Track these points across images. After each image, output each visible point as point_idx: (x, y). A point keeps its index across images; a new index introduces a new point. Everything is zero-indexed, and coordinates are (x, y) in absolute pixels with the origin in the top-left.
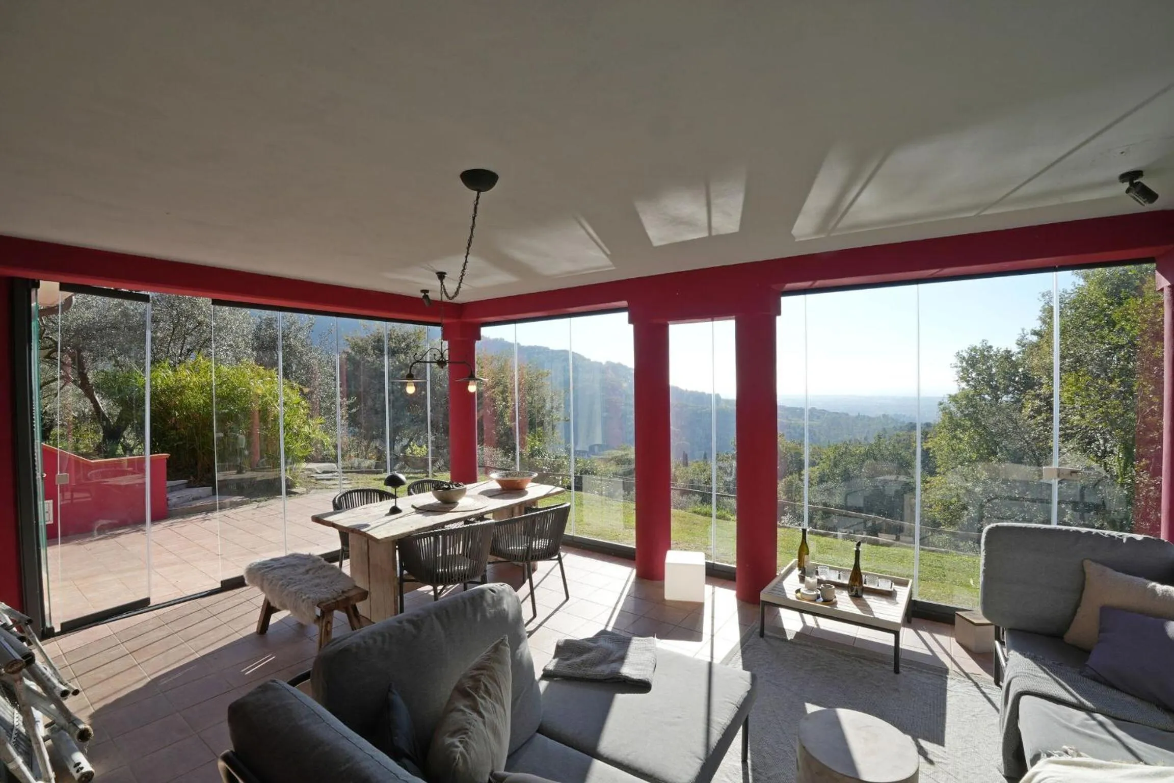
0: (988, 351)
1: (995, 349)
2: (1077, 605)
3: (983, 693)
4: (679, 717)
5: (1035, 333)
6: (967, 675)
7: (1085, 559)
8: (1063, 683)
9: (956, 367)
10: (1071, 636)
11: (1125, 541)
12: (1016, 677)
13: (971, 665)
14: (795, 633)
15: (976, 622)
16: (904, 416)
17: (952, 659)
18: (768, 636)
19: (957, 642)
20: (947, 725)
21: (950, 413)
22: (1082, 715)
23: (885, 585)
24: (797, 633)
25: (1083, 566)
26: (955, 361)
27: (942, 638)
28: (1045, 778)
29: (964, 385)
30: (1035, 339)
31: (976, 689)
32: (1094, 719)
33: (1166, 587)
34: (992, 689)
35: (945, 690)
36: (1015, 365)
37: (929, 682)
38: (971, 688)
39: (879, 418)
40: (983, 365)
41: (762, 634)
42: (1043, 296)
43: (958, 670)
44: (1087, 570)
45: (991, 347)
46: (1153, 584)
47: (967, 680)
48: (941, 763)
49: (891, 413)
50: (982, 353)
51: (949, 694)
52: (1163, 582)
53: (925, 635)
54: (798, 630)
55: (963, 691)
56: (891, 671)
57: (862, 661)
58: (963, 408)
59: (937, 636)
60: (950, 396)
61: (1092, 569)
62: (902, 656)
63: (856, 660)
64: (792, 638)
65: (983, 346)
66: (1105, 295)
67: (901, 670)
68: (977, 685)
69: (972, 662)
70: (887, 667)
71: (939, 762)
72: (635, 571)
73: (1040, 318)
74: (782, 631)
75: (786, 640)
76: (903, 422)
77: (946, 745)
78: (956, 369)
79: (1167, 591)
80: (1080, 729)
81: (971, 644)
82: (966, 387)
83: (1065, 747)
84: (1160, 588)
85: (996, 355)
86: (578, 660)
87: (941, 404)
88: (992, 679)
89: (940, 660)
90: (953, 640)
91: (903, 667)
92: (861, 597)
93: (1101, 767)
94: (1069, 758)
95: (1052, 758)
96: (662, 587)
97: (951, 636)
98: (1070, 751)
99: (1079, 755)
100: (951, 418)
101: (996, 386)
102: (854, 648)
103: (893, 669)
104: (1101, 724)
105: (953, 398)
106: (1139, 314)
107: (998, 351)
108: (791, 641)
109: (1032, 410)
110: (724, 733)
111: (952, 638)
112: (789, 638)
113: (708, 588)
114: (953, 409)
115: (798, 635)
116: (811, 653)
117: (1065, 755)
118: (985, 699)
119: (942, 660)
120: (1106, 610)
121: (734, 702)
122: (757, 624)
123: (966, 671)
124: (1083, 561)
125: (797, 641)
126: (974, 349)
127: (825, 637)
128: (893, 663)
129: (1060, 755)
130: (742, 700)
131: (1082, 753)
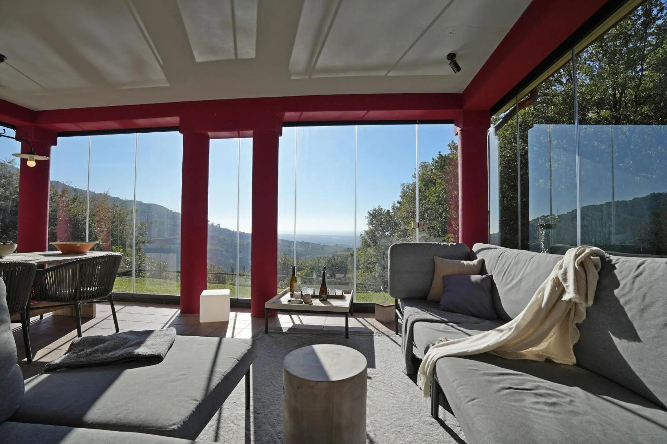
0: (381, 211)
1: (383, 210)
2: (432, 280)
3: (391, 339)
4: (184, 375)
5: (399, 203)
6: (383, 333)
7: (435, 256)
8: (433, 314)
9: (368, 218)
10: (430, 296)
11: (449, 245)
12: (410, 315)
13: (384, 328)
14: (288, 328)
15: (385, 305)
16: (345, 245)
17: (374, 327)
18: (271, 332)
19: (376, 320)
20: (376, 357)
21: (365, 239)
22: (443, 325)
23: (339, 293)
24: (289, 328)
25: (434, 260)
26: (367, 215)
27: (370, 320)
28: (434, 355)
29: (371, 226)
30: (399, 205)
31: (388, 338)
32: (449, 325)
33: (468, 262)
34: (395, 336)
35: (373, 341)
36: (391, 217)
37: (365, 339)
38: (385, 338)
39: (334, 246)
40: (379, 217)
41: (266, 332)
42: (402, 185)
43: (378, 332)
44: (435, 261)
45: (382, 209)
46: (463, 261)
47: (383, 335)
48: (375, 377)
49: (339, 244)
50: (378, 212)
51: (375, 342)
52: (466, 261)
53: (361, 319)
54: (290, 326)
55: (381, 340)
56: (344, 338)
57: (328, 336)
58: (371, 237)
59: (366, 319)
60: (365, 231)
61: (438, 260)
62: (349, 330)
63: (324, 336)
64: (286, 331)
65: (378, 209)
66: (423, 185)
67: (349, 336)
68: (388, 336)
69: (385, 327)
70: (342, 336)
71: (373, 377)
72: (180, 311)
73: (401, 196)
74: (281, 329)
75: (283, 333)
76: (345, 248)
77: (376, 367)
78: (367, 219)
79: (468, 263)
80: (445, 330)
81: (383, 319)
82: (371, 227)
83: (440, 338)
84: (465, 262)
85: (384, 213)
86: (89, 350)
87: (361, 235)
88: (395, 333)
89: (369, 329)
90: (374, 319)
91: (350, 335)
92: (326, 300)
93: (458, 342)
94: (443, 343)
95: (435, 345)
96: (199, 316)
97: (373, 318)
98: (443, 340)
99: (447, 340)
100: (366, 242)
101: (384, 227)
102: (322, 330)
103: (345, 337)
104: (452, 326)
105: (366, 232)
106: (434, 193)
107: (385, 211)
108: (285, 333)
109: (397, 237)
110: (224, 379)
111: (373, 319)
112: (284, 332)
113: (232, 314)
114: (367, 238)
115: (290, 329)
116: (298, 337)
117: (441, 342)
118: (393, 342)
119: (370, 329)
120: (445, 278)
121: (236, 357)
122: (264, 328)
123: (382, 331)
124: (433, 257)
125: (289, 332)
126: (375, 210)
127: (307, 328)
128: (345, 334)
129: (439, 343)
130: (243, 355)
131: (448, 339)
